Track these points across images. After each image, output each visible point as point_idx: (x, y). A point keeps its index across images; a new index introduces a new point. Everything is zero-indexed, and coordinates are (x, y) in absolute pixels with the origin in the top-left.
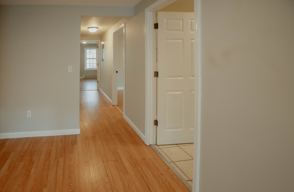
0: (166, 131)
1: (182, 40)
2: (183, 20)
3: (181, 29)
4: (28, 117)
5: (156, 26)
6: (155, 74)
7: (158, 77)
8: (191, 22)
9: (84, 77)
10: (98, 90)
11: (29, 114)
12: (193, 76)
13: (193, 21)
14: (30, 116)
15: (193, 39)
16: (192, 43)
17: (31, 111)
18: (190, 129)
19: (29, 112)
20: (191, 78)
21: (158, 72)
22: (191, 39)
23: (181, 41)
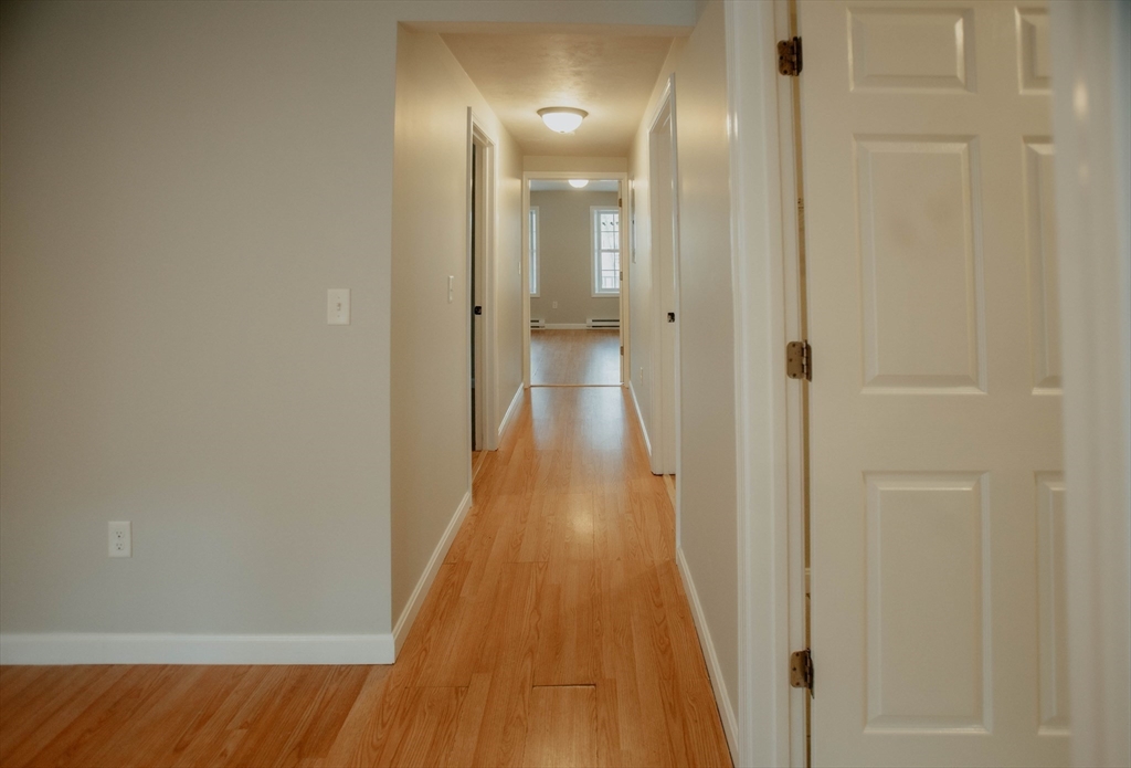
0: (868, 731)
1: (964, 145)
2: (967, 14)
3: (960, 74)
4: (113, 552)
5: (791, 57)
6: (790, 360)
7: (809, 376)
8: (1029, 30)
9: (590, 322)
10: (622, 387)
11: (118, 537)
12: (1054, 381)
13: (1038, 21)
14: (126, 552)
15: (1045, 140)
16: (1035, 159)
17: (128, 523)
18: (1043, 732)
19: (119, 526)
20: (1037, 392)
21: (808, 348)
22: (1029, 139)
23: (960, 148)
